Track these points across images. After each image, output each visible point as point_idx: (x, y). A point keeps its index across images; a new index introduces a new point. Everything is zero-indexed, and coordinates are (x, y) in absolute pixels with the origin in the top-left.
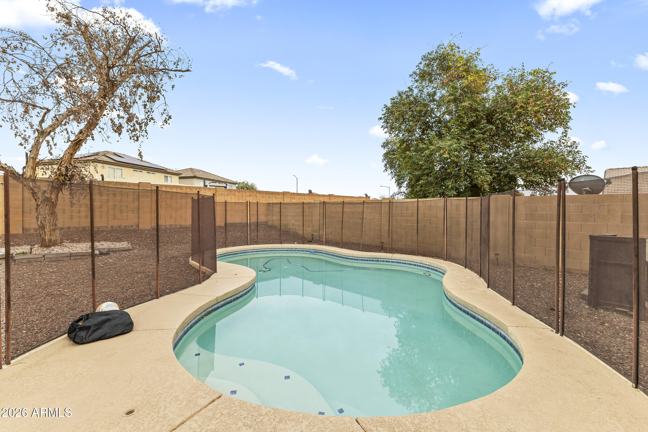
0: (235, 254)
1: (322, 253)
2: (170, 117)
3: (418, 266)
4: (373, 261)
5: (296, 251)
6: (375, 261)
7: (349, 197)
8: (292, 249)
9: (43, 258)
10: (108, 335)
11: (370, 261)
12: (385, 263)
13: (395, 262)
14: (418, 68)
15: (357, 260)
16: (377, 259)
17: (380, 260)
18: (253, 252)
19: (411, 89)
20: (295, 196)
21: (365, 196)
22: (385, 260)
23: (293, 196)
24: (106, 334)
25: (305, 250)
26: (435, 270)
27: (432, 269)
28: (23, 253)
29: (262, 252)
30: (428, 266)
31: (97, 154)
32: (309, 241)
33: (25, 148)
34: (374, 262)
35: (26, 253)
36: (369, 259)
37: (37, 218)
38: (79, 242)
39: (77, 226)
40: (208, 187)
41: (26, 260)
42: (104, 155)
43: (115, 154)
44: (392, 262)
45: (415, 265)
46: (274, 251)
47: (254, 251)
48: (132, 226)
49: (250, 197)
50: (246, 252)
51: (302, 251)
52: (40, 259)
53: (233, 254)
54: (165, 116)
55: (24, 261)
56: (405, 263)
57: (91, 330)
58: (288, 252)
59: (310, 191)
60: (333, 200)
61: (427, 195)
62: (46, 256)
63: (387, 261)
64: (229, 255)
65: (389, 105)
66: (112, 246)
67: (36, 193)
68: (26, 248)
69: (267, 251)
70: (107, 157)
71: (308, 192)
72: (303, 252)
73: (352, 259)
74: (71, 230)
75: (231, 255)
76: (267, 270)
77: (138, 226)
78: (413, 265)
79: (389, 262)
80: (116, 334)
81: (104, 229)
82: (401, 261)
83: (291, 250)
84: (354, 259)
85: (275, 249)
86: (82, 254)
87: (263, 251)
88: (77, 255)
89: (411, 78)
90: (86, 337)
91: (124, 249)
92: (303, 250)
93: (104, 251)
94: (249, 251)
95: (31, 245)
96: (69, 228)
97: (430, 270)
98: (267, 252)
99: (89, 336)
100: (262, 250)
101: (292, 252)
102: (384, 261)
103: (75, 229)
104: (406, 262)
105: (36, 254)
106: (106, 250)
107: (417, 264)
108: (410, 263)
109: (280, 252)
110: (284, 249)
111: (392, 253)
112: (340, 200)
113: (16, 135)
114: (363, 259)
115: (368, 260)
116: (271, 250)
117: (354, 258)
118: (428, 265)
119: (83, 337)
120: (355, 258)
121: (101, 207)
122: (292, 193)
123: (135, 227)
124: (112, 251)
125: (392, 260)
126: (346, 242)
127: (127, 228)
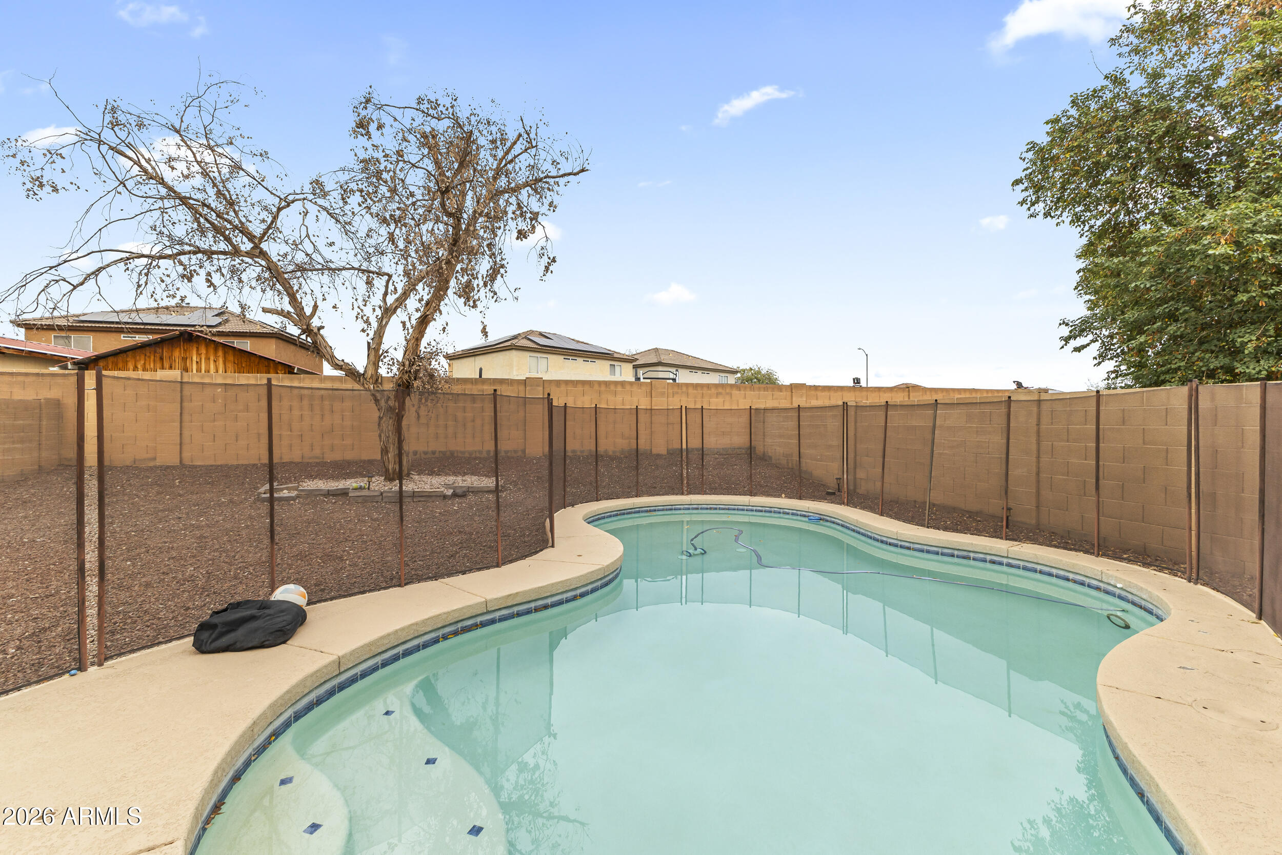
0: (650, 511)
1: (834, 523)
2: (554, 260)
3: (1089, 586)
4: (953, 556)
5: (780, 513)
6: (958, 557)
7: (965, 390)
8: (773, 509)
9: (381, 497)
10: (238, 645)
11: (943, 554)
12: (988, 565)
13: (1019, 567)
14: (1132, 10)
15: (909, 548)
16: (965, 554)
17: (972, 555)
18: (689, 509)
19: (1117, 80)
20: (819, 393)
21: (1014, 387)
22: (989, 558)
23: (813, 392)
24: (235, 643)
25: (799, 513)
26: (1146, 609)
27: (1134, 604)
28: (361, 488)
29: (709, 511)
30: (1124, 594)
31: (515, 337)
32: (829, 494)
33: (368, 335)
34: (956, 560)
35: (364, 488)
36: (940, 550)
37: (380, 436)
38: (439, 475)
39: (443, 449)
40: (642, 380)
41: (361, 498)
42: (525, 337)
43: (541, 335)
44: (1009, 565)
45: (1082, 584)
46: (734, 509)
47: (691, 506)
48: (515, 452)
49: (717, 397)
50: (675, 509)
51: (793, 514)
52: (377, 498)
53: (647, 511)
54: (545, 260)
55: (360, 500)
56: (1050, 575)
57: (217, 632)
58: (763, 514)
59: (857, 381)
60: (916, 398)
61: (1162, 378)
62: (384, 495)
63: (993, 562)
64: (639, 512)
65: (1043, 139)
66: (476, 484)
67: (378, 400)
68: (363, 482)
69: (719, 509)
70: (529, 339)
71: (851, 384)
72: (795, 517)
73: (896, 546)
74: (437, 455)
75: (642, 512)
76: (699, 551)
77: (524, 451)
78: (1075, 582)
79: (1001, 564)
80: (250, 645)
81: (478, 455)
82: (1039, 567)
83: (769, 510)
84: (901, 547)
85: (736, 507)
86: (427, 494)
87: (711, 509)
88: (421, 495)
89: (1115, 49)
90: (207, 642)
91: (489, 489)
92: (795, 513)
93: (459, 491)
94: (682, 507)
95: (369, 477)
96: (434, 453)
97: (1129, 607)
98: (718, 511)
99: (211, 643)
100: (709, 506)
101: (772, 514)
102: (985, 561)
103: (441, 455)
104: (1054, 571)
105: (374, 491)
106: (464, 489)
107: (1087, 581)
108: (1067, 574)
109: (745, 512)
110: (755, 508)
111: (1016, 540)
112: (929, 398)
113: (357, 317)
114: (925, 547)
115: (937, 553)
116: (727, 507)
117: (900, 543)
118: (1121, 589)
119: (203, 641)
120: (903, 543)
121: (473, 421)
122: (810, 386)
123: (520, 454)
124: (473, 492)
125: (1011, 561)
126: (915, 501)
127: (509, 454)
